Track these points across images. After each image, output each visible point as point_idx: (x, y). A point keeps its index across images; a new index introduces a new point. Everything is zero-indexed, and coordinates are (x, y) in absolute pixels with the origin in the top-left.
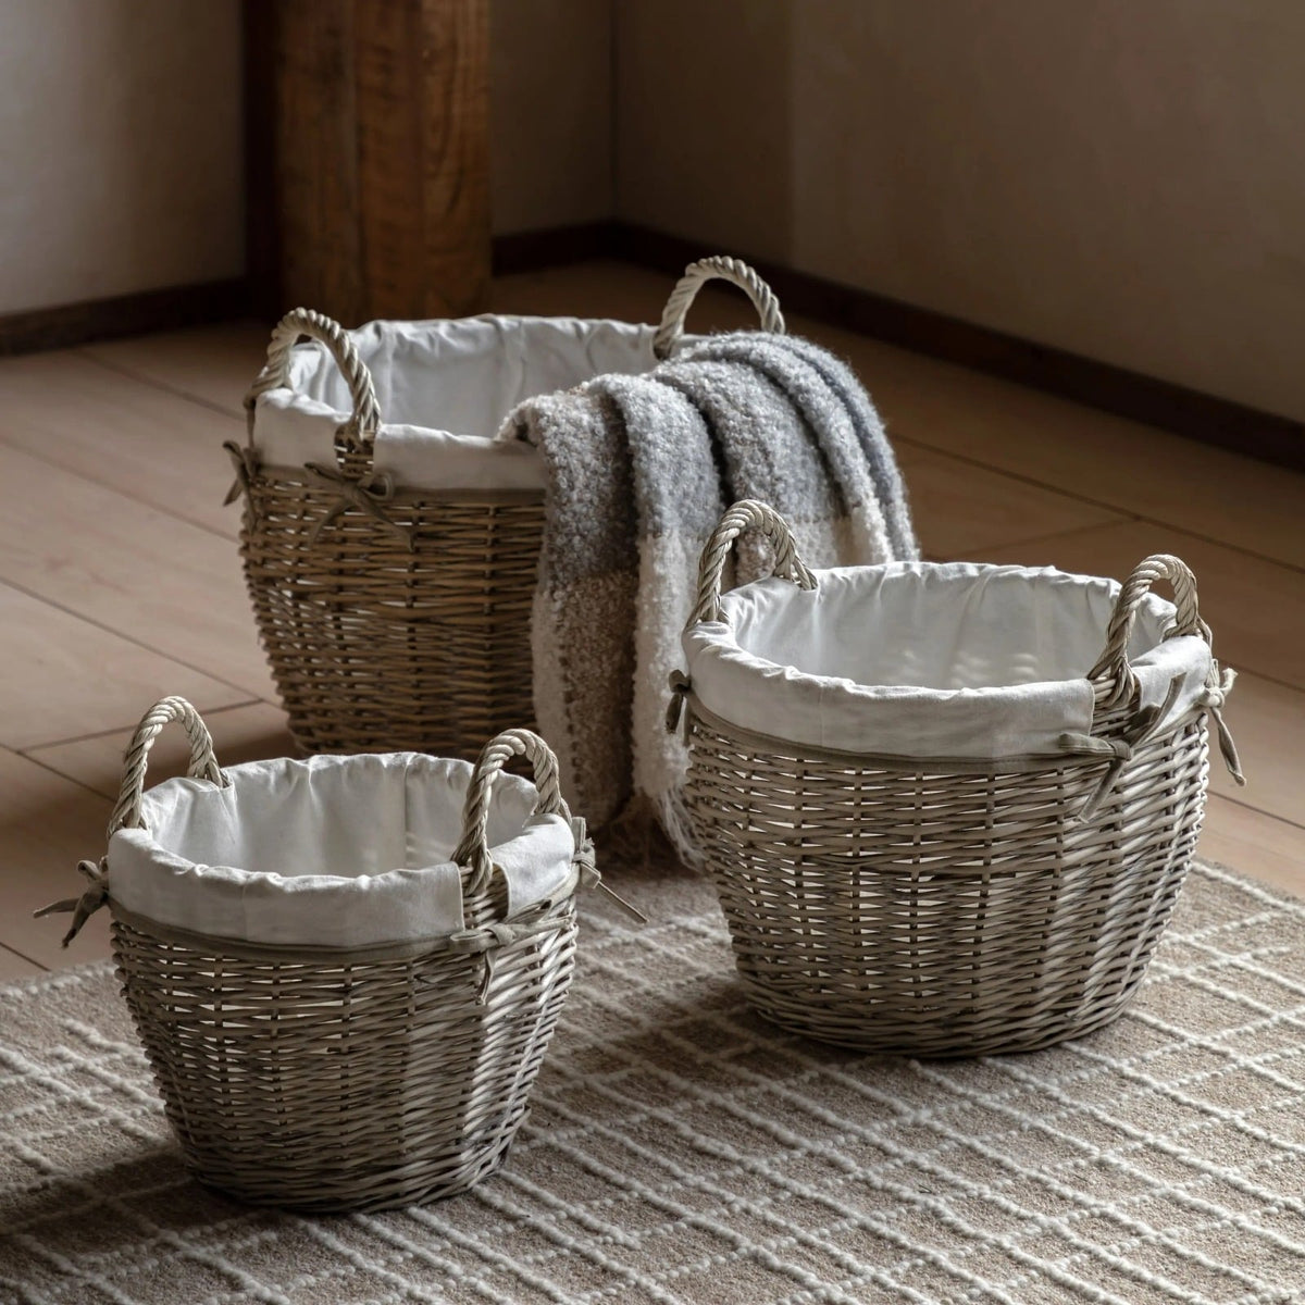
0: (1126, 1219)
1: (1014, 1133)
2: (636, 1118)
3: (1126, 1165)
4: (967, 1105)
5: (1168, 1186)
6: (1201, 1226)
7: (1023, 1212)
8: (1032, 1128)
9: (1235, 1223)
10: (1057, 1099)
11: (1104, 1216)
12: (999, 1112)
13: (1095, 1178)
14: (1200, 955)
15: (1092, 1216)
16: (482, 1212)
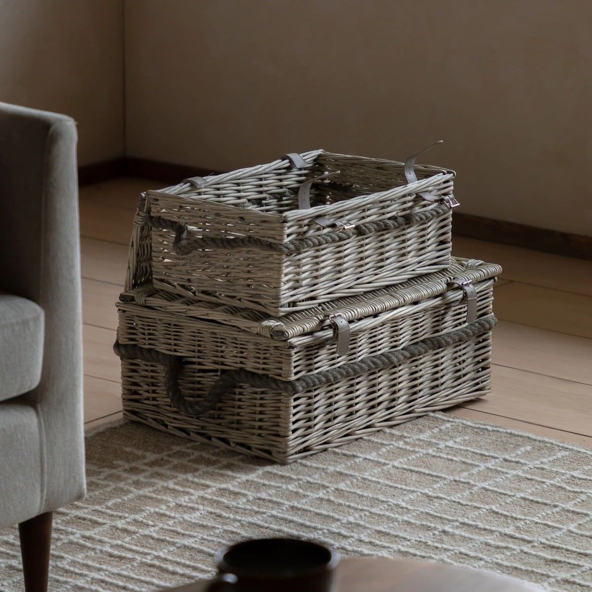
0: (472, 554)
1: (396, 524)
2: (217, 531)
3: (457, 532)
4: (367, 513)
5: (482, 538)
6: (509, 554)
7: (423, 554)
8: (403, 521)
9: (522, 551)
10: (406, 508)
11: (461, 553)
12: (384, 515)
13: (445, 538)
14: (430, 444)
15: (456, 554)
16: (174, 576)
